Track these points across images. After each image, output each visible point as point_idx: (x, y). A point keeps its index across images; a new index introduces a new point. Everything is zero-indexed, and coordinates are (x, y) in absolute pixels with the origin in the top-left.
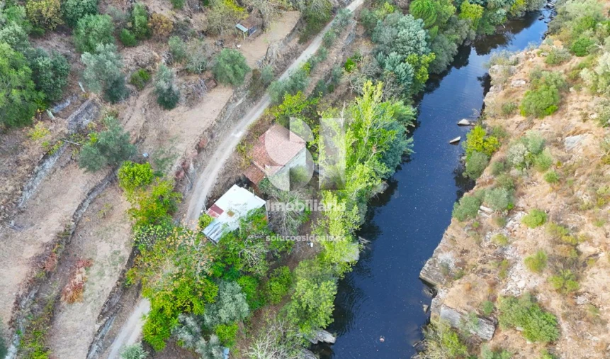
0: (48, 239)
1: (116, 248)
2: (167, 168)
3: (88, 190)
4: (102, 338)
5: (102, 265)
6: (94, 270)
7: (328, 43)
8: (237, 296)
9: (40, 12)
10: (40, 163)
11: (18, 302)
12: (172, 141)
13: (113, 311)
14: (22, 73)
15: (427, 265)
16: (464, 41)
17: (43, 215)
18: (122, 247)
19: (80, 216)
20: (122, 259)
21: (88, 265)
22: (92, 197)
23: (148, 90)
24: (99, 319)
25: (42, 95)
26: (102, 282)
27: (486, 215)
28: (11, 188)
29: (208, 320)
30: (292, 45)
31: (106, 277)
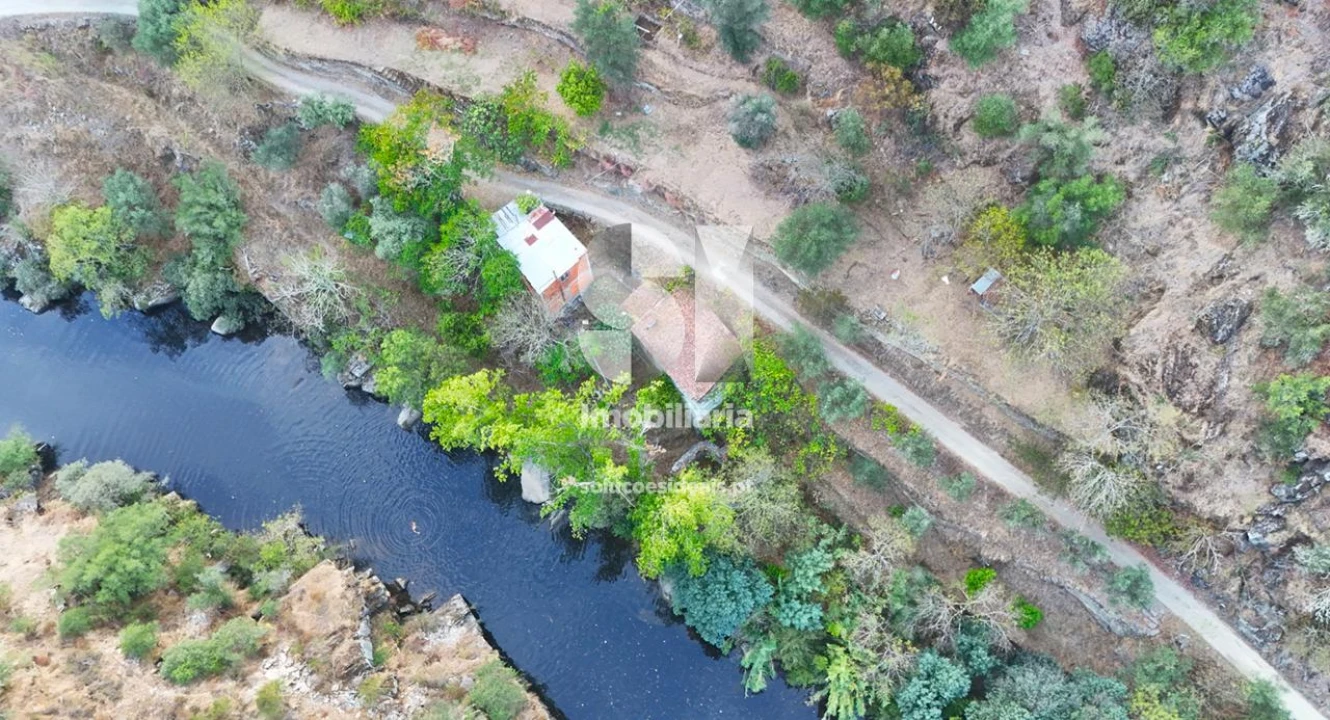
1: (483, 80)
2: (614, 142)
3: (566, 30)
5: (464, 66)
6: (457, 57)
12: (676, 148)
18: (485, 88)
20: (468, 89)
21: (466, 50)
24: (391, 71)
26: (438, 68)
30: (992, 416)
31: (442, 73)
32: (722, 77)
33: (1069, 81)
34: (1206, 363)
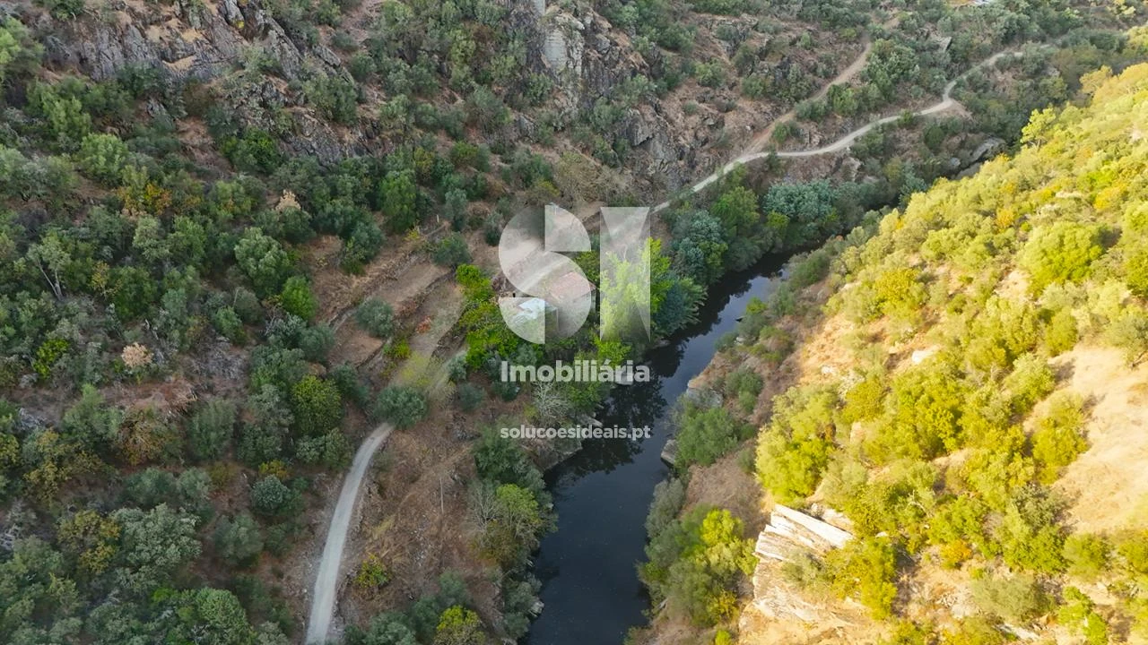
1: (450, 313)
3: (436, 278)
5: (441, 319)
6: (436, 320)
10: (409, 256)
14: (411, 197)
17: (409, 284)
19: (429, 293)
21: (432, 317)
22: (436, 284)
25: (418, 214)
26: (441, 327)
31: (444, 324)
32: (469, 240)
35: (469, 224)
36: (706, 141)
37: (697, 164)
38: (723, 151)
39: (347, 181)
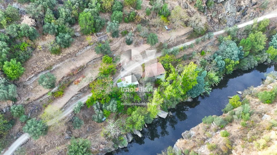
0: (78, 66)
1: (92, 76)
2: (118, 61)
3: (94, 58)
4: (77, 96)
5: (87, 79)
6: (84, 79)
7: (197, 43)
8: (114, 105)
9: (105, 6)
10: (86, 46)
11: (63, 78)
13: (83, 91)
14: (91, 22)
15: (185, 132)
16: (264, 62)
17: (80, 60)
18: (94, 77)
19: (89, 64)
20: (92, 80)
21: (84, 77)
22: (94, 60)
23: (125, 37)
24: (78, 92)
25: (94, 29)
26: (84, 83)
27: (213, 126)
28: (76, 50)
29: (103, 107)
30: (183, 39)
31: (86, 82)
32: (118, 41)
33: (148, 3)
34: (189, 10)
35: (121, 34)
36: (256, 4)
37: (247, 14)
38: (262, 10)
39: (63, 11)
